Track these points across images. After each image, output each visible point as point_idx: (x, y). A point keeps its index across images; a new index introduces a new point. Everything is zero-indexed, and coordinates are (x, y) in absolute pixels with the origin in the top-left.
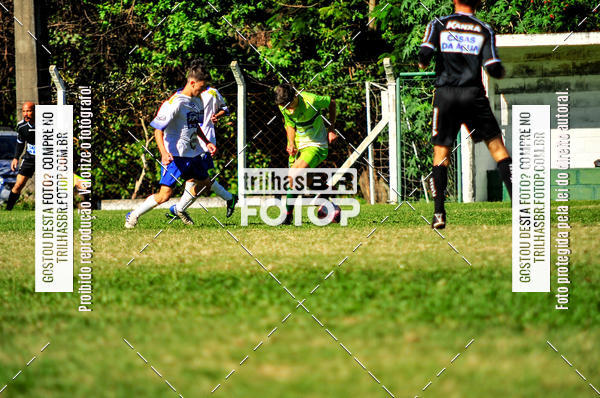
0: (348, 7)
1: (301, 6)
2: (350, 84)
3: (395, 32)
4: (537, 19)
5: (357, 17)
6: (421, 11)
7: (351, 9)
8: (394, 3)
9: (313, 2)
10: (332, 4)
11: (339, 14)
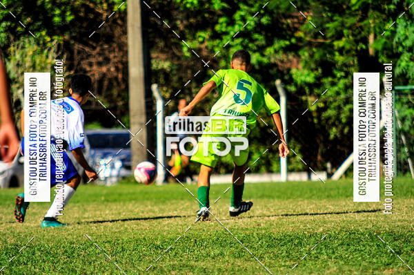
0: (355, 40)
1: (322, 41)
5: (361, 48)
6: (408, 43)
7: (357, 42)
8: (388, 38)
9: (331, 37)
10: (344, 39)
11: (348, 47)
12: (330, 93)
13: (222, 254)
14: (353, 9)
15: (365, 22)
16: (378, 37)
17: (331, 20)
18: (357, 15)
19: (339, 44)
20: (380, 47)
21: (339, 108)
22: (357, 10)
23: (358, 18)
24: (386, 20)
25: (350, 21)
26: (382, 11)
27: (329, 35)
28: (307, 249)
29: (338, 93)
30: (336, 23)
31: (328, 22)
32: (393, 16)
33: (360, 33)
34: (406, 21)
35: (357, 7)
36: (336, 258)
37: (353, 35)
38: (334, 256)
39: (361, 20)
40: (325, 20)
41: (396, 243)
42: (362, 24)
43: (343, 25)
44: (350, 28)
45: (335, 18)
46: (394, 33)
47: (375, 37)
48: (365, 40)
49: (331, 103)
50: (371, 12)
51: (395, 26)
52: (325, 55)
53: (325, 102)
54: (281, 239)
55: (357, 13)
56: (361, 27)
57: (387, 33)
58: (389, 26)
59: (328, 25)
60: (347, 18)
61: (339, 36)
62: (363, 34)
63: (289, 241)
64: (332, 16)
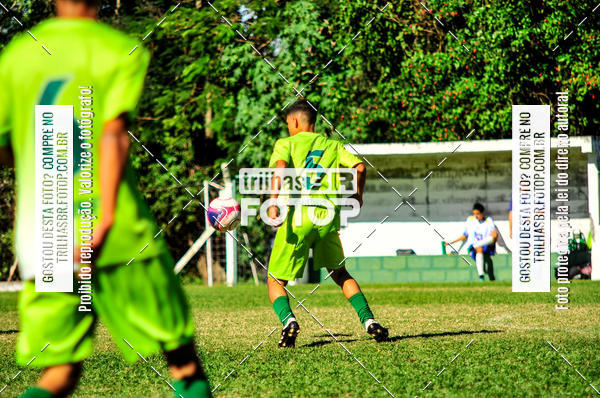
0: (189, 119)
1: (149, 118)
2: (192, 184)
3: (229, 140)
4: (347, 131)
5: (197, 128)
6: (252, 124)
7: (191, 121)
8: (228, 117)
9: (159, 115)
10: (176, 117)
11: (180, 126)
12: (158, 182)
13: (19, 378)
14: (185, 81)
15: (200, 97)
16: (217, 116)
17: (160, 94)
18: (191, 88)
19: (169, 123)
20: (218, 128)
21: (170, 200)
22: (188, 83)
23: (192, 92)
24: (225, 95)
25: (183, 96)
26: (221, 85)
27: (158, 112)
28: (125, 372)
29: (169, 183)
30: (165, 98)
31: (157, 96)
32: (234, 90)
33: (194, 110)
34: (249, 97)
35: (189, 79)
36: (159, 383)
37: (186, 113)
38: (157, 381)
39: (196, 95)
40: (154, 93)
41: (232, 364)
42: (197, 99)
43: (173, 100)
44: (182, 104)
45: (164, 92)
46: (235, 111)
47: (213, 114)
48: (201, 119)
49: (160, 194)
50: (207, 84)
51: (236, 101)
52: (153, 136)
53: (153, 193)
54: (94, 360)
55: (190, 86)
56: (195, 102)
57: (226, 112)
58: (229, 103)
59: (156, 100)
60: (179, 92)
61: (170, 113)
62: (198, 111)
63: (103, 363)
64: (162, 90)
